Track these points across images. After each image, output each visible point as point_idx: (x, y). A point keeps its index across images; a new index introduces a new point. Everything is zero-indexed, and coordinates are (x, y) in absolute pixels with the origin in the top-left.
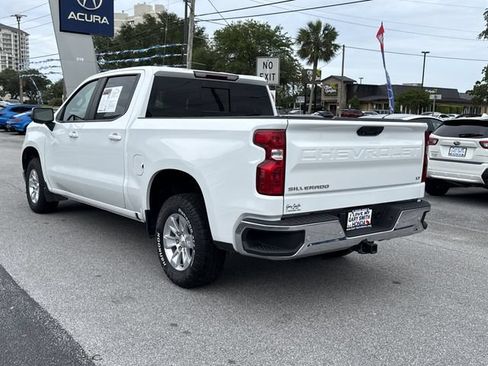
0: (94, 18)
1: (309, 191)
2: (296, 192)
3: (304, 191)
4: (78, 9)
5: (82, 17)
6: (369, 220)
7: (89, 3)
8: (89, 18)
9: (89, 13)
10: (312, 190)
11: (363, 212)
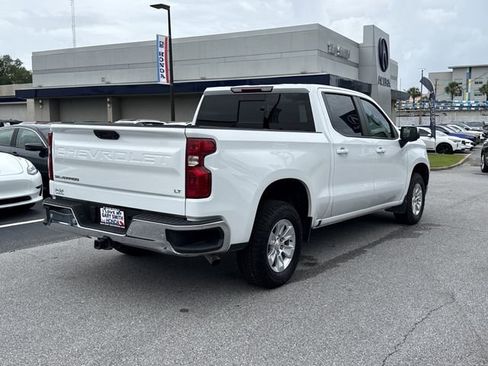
2: (59, 179)
3: (64, 180)
6: (123, 221)
11: (116, 211)
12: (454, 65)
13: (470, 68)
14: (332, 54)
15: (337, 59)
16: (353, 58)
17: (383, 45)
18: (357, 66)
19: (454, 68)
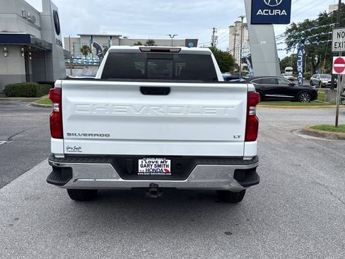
0: (275, 12)
1: (88, 137)
2: (74, 137)
3: (83, 137)
4: (264, 7)
5: (267, 12)
6: (169, 169)
7: (273, 2)
8: (272, 12)
9: (272, 9)
10: (91, 137)
11: (159, 161)
12: (81, 34)
13: (92, 36)
14: (25, 18)
15: (27, 22)
16: (37, 23)
17: (56, 15)
18: (40, 29)
19: (81, 36)
